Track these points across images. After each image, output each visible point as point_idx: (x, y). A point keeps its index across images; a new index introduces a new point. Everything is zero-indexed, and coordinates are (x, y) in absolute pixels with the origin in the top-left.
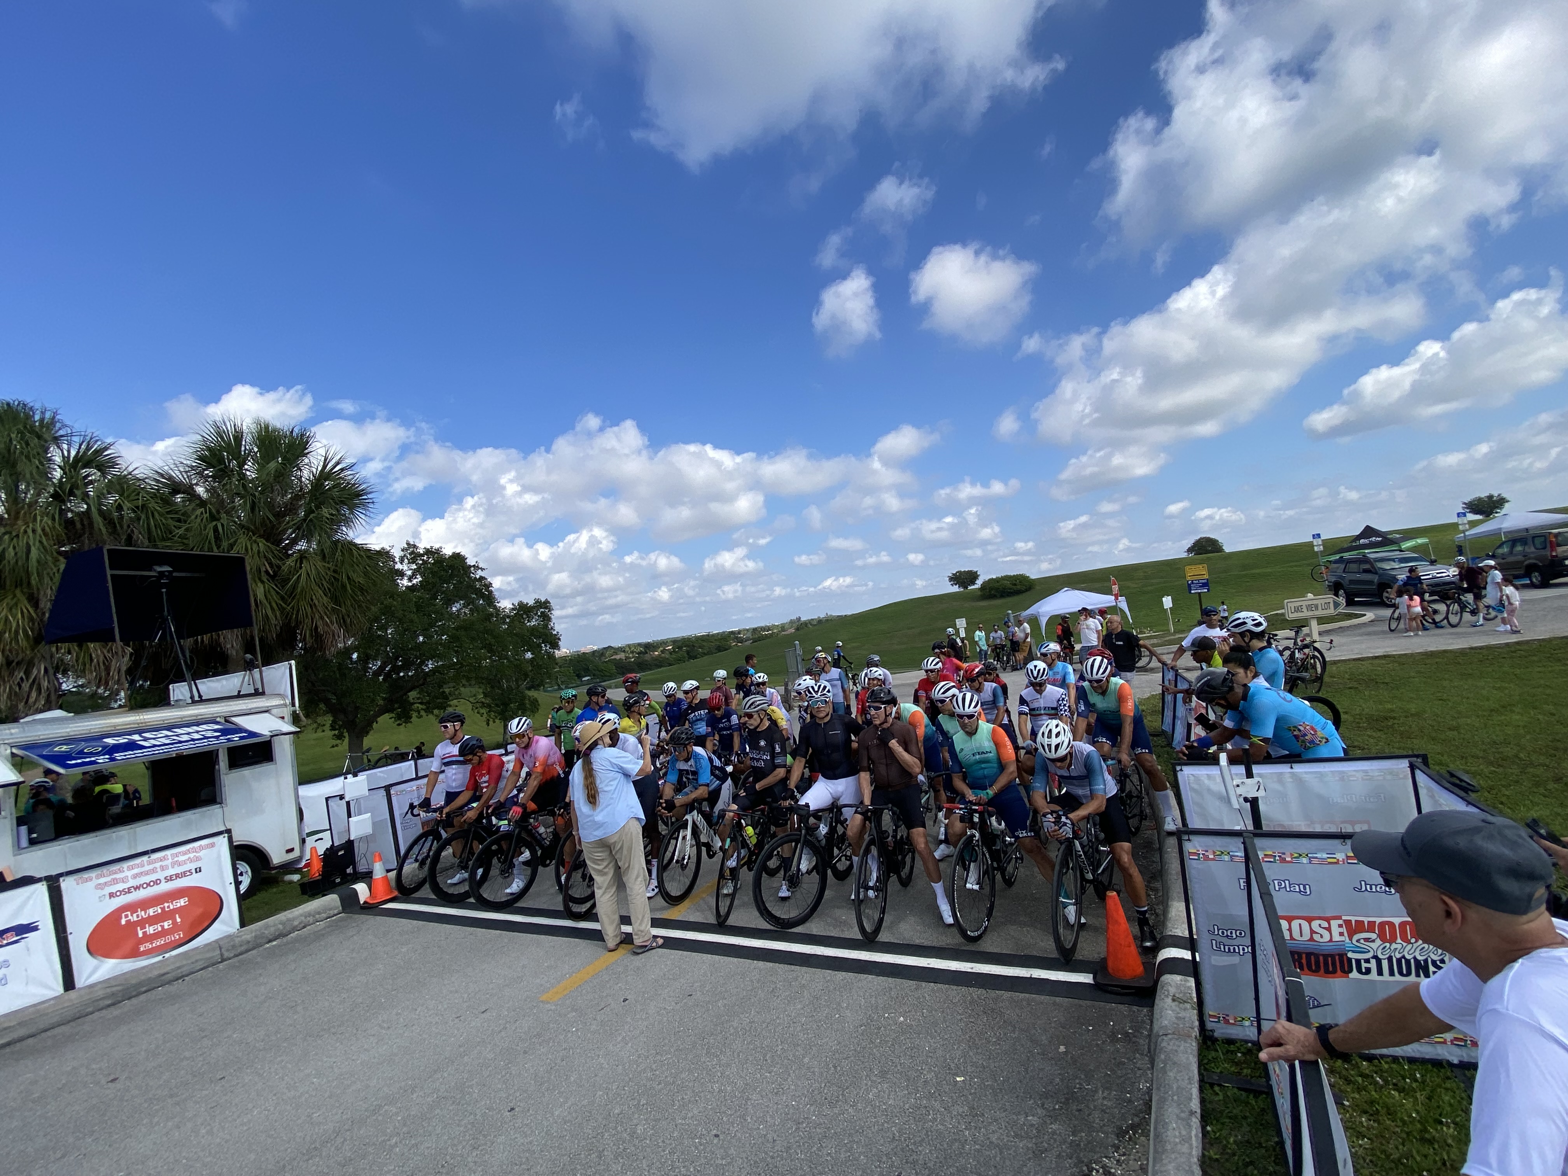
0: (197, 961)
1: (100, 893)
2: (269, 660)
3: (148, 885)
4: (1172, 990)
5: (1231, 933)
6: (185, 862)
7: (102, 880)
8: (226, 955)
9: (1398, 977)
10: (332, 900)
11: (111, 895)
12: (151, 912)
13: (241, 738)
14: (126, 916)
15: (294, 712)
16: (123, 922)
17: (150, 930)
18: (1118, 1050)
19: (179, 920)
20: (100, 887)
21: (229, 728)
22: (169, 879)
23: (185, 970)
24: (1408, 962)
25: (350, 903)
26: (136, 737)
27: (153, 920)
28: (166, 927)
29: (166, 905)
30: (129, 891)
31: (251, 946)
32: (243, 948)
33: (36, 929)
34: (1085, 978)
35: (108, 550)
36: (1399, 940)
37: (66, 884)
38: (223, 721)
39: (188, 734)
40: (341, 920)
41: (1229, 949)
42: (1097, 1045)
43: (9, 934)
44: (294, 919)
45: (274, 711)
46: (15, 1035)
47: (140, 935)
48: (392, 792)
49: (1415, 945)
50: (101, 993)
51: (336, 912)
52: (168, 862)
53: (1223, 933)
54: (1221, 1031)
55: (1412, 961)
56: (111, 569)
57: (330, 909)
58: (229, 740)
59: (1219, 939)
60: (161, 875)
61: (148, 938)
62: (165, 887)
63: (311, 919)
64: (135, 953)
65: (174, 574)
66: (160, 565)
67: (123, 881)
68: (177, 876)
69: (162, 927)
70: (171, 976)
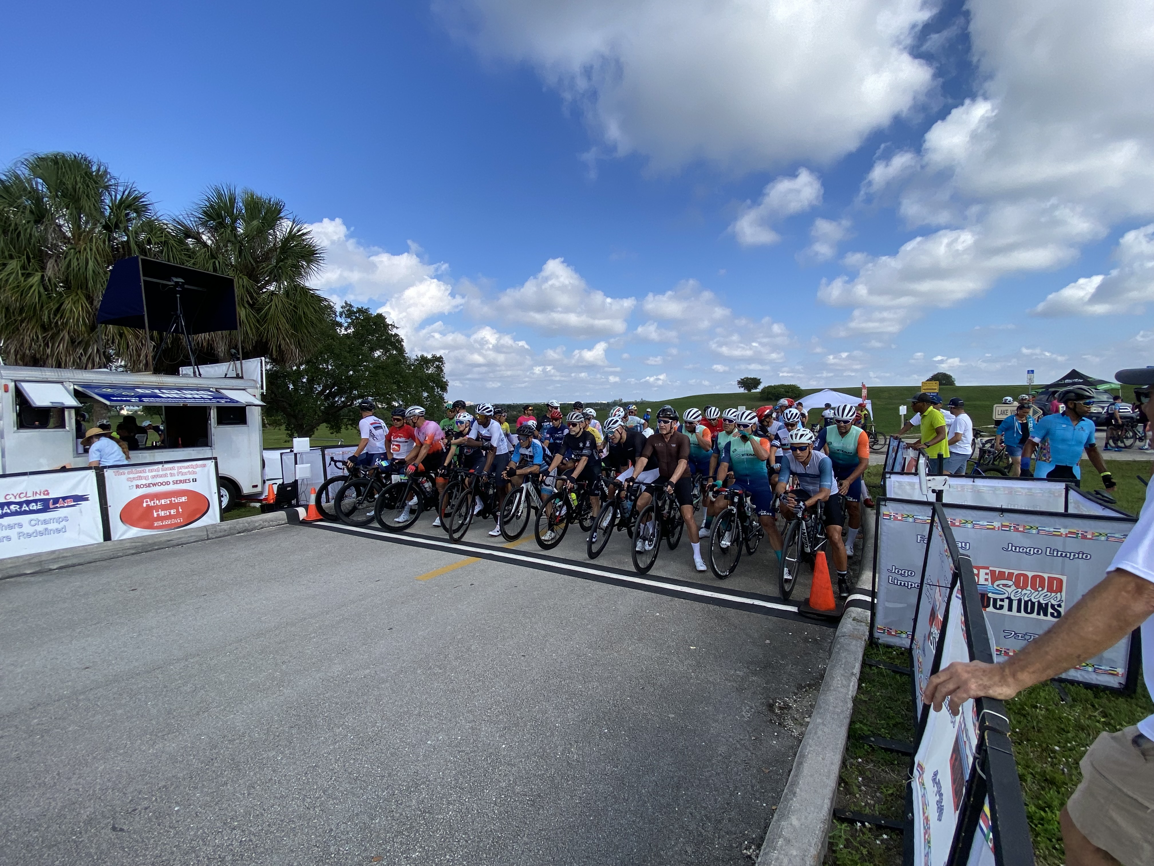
0: (192, 536)
1: (130, 484)
2: (247, 356)
3: (162, 484)
4: (853, 615)
5: (905, 572)
6: (186, 474)
7: (131, 476)
8: (210, 536)
9: (1023, 614)
10: (281, 515)
11: (137, 486)
12: (163, 502)
13: (226, 402)
14: (147, 502)
15: (262, 393)
16: (145, 505)
17: (162, 513)
18: (808, 647)
19: (180, 510)
20: (129, 479)
21: (218, 395)
22: (176, 482)
23: (183, 540)
24: (1033, 604)
25: (293, 519)
26: (157, 391)
27: (164, 507)
28: (172, 513)
29: (173, 499)
30: (149, 486)
31: (226, 533)
32: (221, 534)
33: (87, 499)
34: (793, 609)
35: (141, 259)
36: (1029, 588)
37: (108, 474)
38: (214, 390)
39: (191, 394)
40: (287, 527)
41: (901, 583)
42: (793, 643)
43: (69, 500)
44: (256, 522)
45: (249, 390)
46: (70, 562)
47: (155, 515)
48: (326, 452)
49: (1041, 593)
50: (128, 545)
51: (283, 522)
52: (175, 472)
53: (898, 572)
54: (884, 639)
55: (1036, 604)
56: (144, 275)
57: (280, 520)
58: (218, 402)
59: (894, 576)
60: (170, 479)
61: (160, 518)
62: (172, 487)
63: (266, 524)
64: (150, 527)
65: (186, 286)
66: (176, 277)
67: (146, 478)
68: (181, 481)
69: (170, 513)
70: (175, 542)
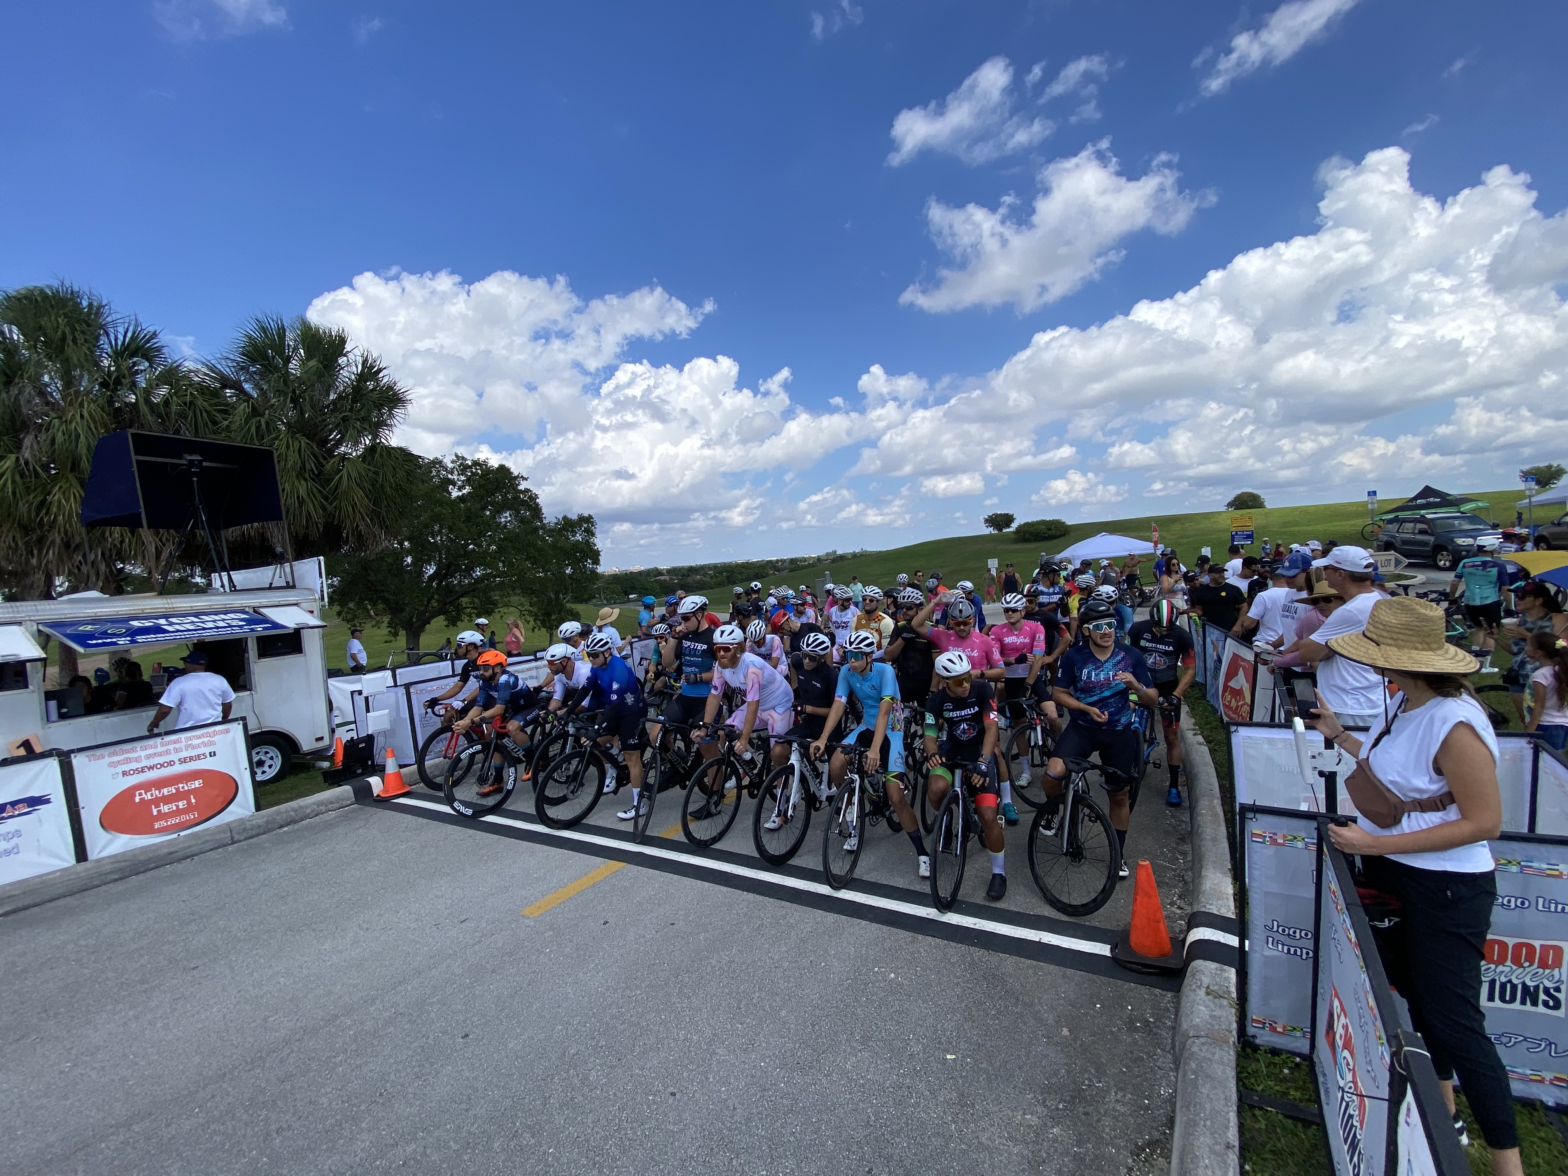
0: (207, 842)
1: (113, 770)
2: (300, 555)
3: (162, 765)
4: (1206, 980)
5: (1295, 932)
6: (199, 746)
7: (115, 759)
8: (236, 837)
9: (1498, 1003)
10: (345, 790)
11: (125, 774)
12: (165, 791)
13: (265, 629)
14: (140, 794)
15: (323, 606)
16: (137, 799)
17: (165, 809)
18: (1135, 1043)
19: (193, 801)
20: (112, 765)
21: (256, 617)
22: (183, 761)
23: (195, 849)
24: (1514, 987)
25: (364, 795)
26: (162, 621)
27: (167, 800)
28: (181, 807)
29: (181, 785)
30: (142, 770)
31: (262, 830)
32: (254, 832)
33: (48, 801)
34: (1103, 949)
35: (133, 434)
36: (1509, 963)
37: (77, 761)
38: (251, 611)
39: (214, 621)
40: (353, 811)
41: (1289, 950)
42: (1112, 1033)
43: (21, 805)
44: (307, 807)
45: (303, 605)
46: (20, 904)
47: (155, 813)
48: (412, 690)
49: (1528, 970)
50: (109, 867)
51: (348, 803)
52: (182, 745)
53: (1284, 931)
54: (1264, 1038)
55: (1520, 987)
56: (136, 454)
57: (344, 800)
58: (252, 630)
59: (1276, 935)
60: (175, 757)
61: (162, 816)
62: (178, 769)
63: (323, 808)
64: (151, 831)
65: (205, 464)
66: (191, 454)
67: (137, 760)
68: (191, 759)
69: (177, 806)
70: (180, 854)
